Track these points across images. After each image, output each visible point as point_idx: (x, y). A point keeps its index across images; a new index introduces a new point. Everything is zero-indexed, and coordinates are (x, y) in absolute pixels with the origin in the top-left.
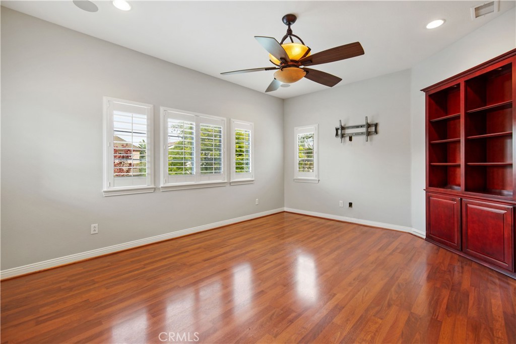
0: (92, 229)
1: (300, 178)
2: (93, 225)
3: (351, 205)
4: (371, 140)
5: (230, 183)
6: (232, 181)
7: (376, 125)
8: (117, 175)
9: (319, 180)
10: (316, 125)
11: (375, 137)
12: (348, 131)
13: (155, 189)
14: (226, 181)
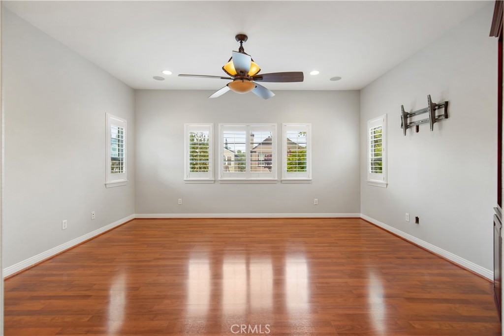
0: (179, 202)
1: (372, 180)
2: (179, 199)
3: (417, 220)
4: (440, 128)
5: (282, 181)
6: (283, 179)
7: (446, 104)
8: (193, 171)
9: (387, 184)
10: (384, 116)
11: (446, 122)
12: (416, 119)
13: (215, 181)
14: (276, 179)
